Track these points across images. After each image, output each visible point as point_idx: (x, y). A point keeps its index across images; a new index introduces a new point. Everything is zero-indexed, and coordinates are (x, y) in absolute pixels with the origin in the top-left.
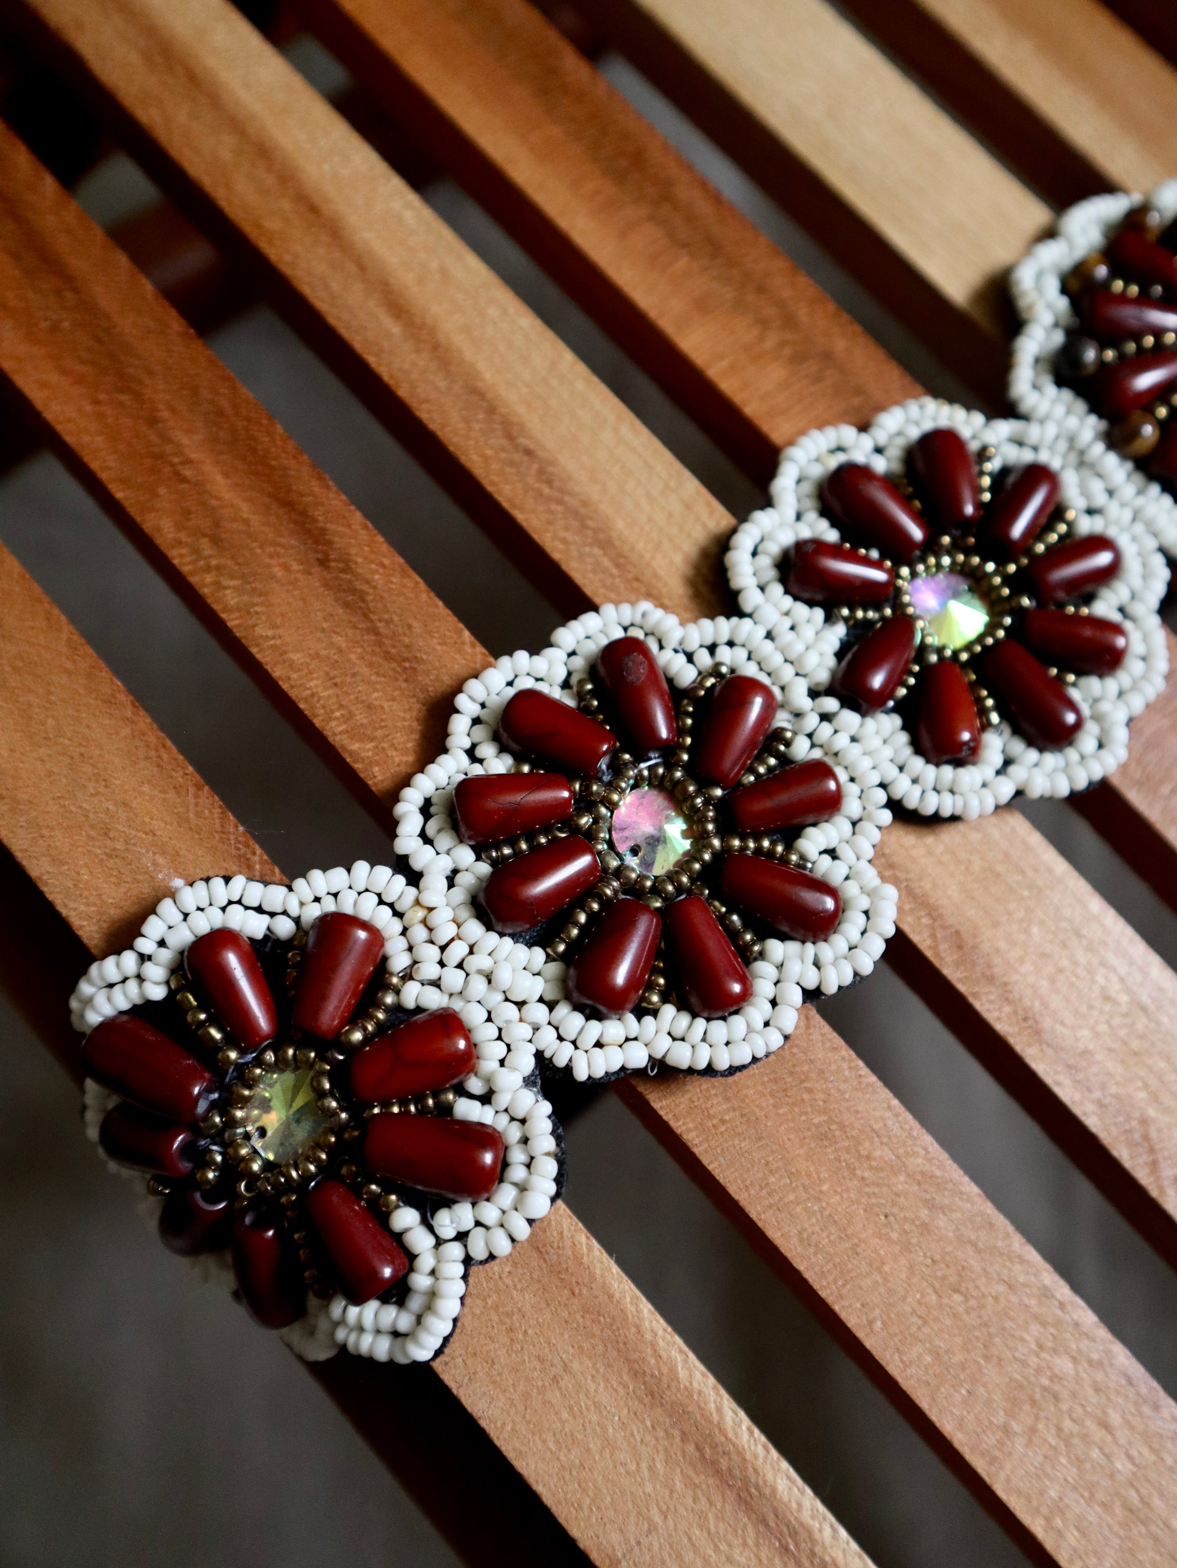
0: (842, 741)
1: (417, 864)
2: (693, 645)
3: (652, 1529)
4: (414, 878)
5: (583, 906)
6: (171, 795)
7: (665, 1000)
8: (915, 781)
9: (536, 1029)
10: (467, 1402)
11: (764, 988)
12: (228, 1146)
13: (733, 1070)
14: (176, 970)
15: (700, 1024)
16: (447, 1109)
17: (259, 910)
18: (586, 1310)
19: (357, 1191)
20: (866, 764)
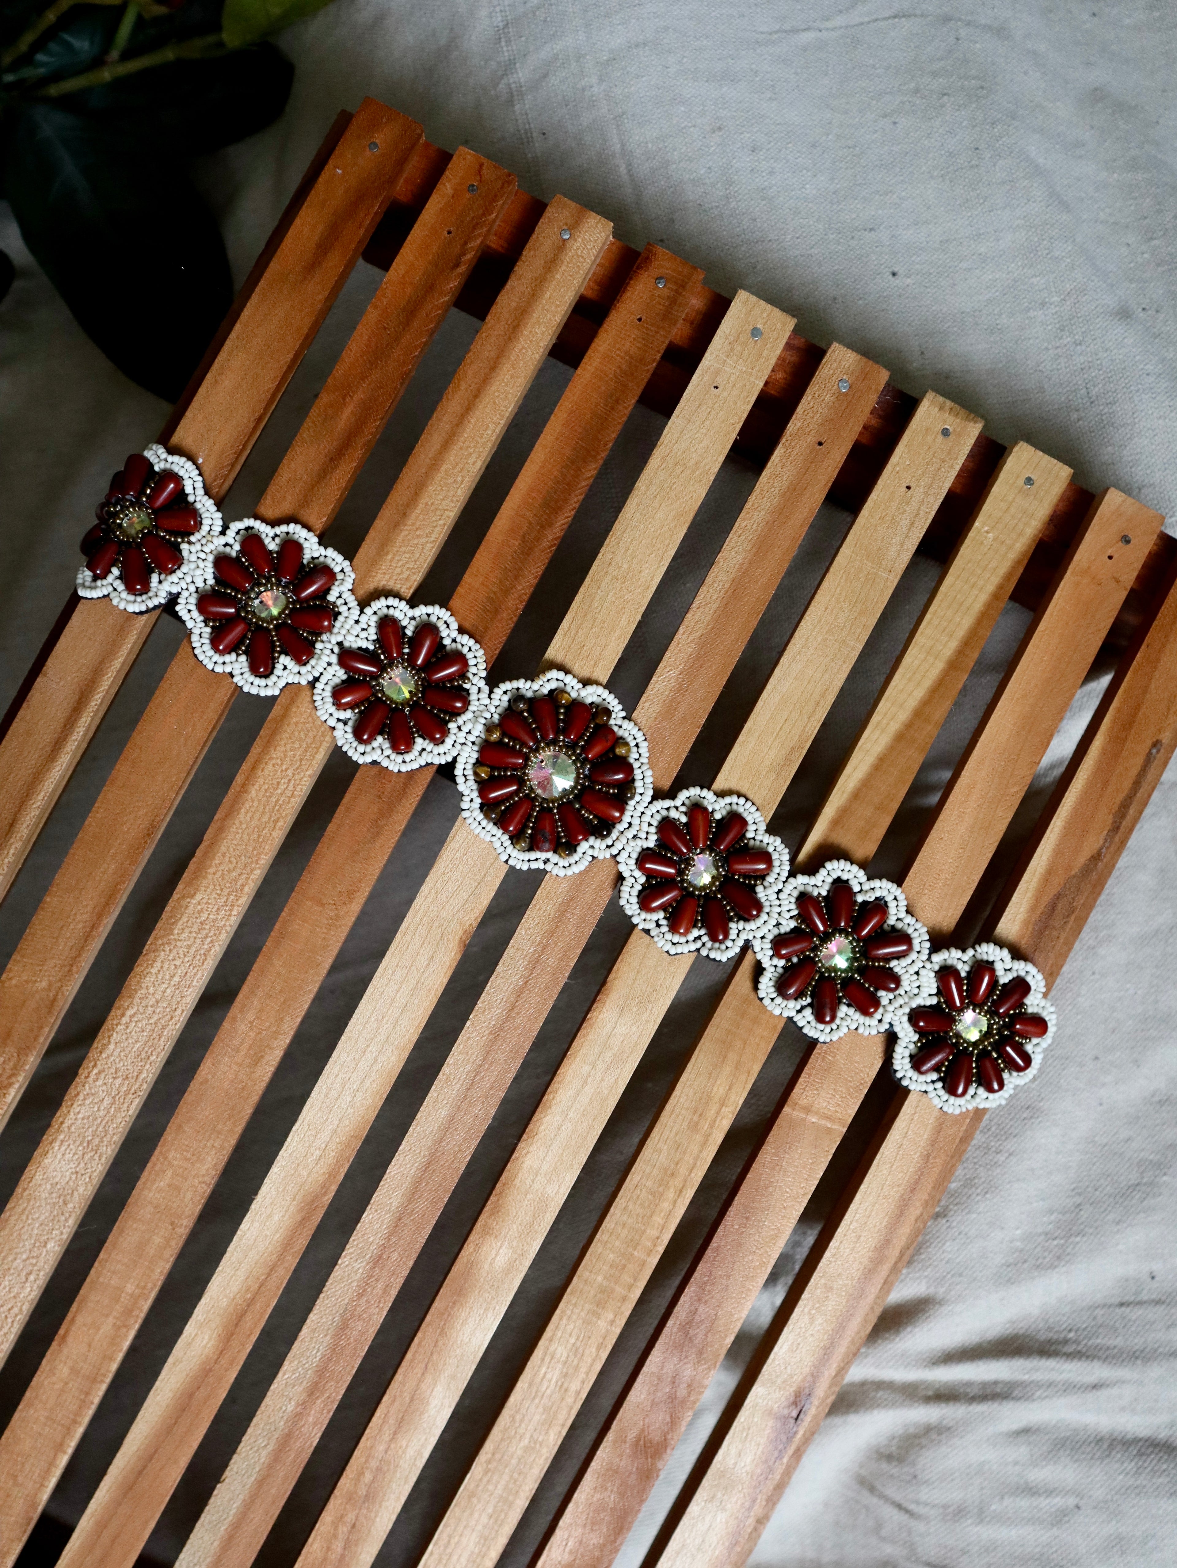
0: (325, 659)
1: (228, 532)
2: (344, 596)
3: (58, 683)
4: (223, 533)
5: (232, 590)
6: (229, 445)
7: (212, 627)
8: (323, 690)
9: (187, 589)
10: (74, 614)
11: (228, 658)
12: (122, 511)
13: (196, 656)
14: (164, 471)
15: (207, 641)
16: (153, 572)
17: (194, 488)
18: (114, 640)
19: (119, 554)
20: (321, 670)
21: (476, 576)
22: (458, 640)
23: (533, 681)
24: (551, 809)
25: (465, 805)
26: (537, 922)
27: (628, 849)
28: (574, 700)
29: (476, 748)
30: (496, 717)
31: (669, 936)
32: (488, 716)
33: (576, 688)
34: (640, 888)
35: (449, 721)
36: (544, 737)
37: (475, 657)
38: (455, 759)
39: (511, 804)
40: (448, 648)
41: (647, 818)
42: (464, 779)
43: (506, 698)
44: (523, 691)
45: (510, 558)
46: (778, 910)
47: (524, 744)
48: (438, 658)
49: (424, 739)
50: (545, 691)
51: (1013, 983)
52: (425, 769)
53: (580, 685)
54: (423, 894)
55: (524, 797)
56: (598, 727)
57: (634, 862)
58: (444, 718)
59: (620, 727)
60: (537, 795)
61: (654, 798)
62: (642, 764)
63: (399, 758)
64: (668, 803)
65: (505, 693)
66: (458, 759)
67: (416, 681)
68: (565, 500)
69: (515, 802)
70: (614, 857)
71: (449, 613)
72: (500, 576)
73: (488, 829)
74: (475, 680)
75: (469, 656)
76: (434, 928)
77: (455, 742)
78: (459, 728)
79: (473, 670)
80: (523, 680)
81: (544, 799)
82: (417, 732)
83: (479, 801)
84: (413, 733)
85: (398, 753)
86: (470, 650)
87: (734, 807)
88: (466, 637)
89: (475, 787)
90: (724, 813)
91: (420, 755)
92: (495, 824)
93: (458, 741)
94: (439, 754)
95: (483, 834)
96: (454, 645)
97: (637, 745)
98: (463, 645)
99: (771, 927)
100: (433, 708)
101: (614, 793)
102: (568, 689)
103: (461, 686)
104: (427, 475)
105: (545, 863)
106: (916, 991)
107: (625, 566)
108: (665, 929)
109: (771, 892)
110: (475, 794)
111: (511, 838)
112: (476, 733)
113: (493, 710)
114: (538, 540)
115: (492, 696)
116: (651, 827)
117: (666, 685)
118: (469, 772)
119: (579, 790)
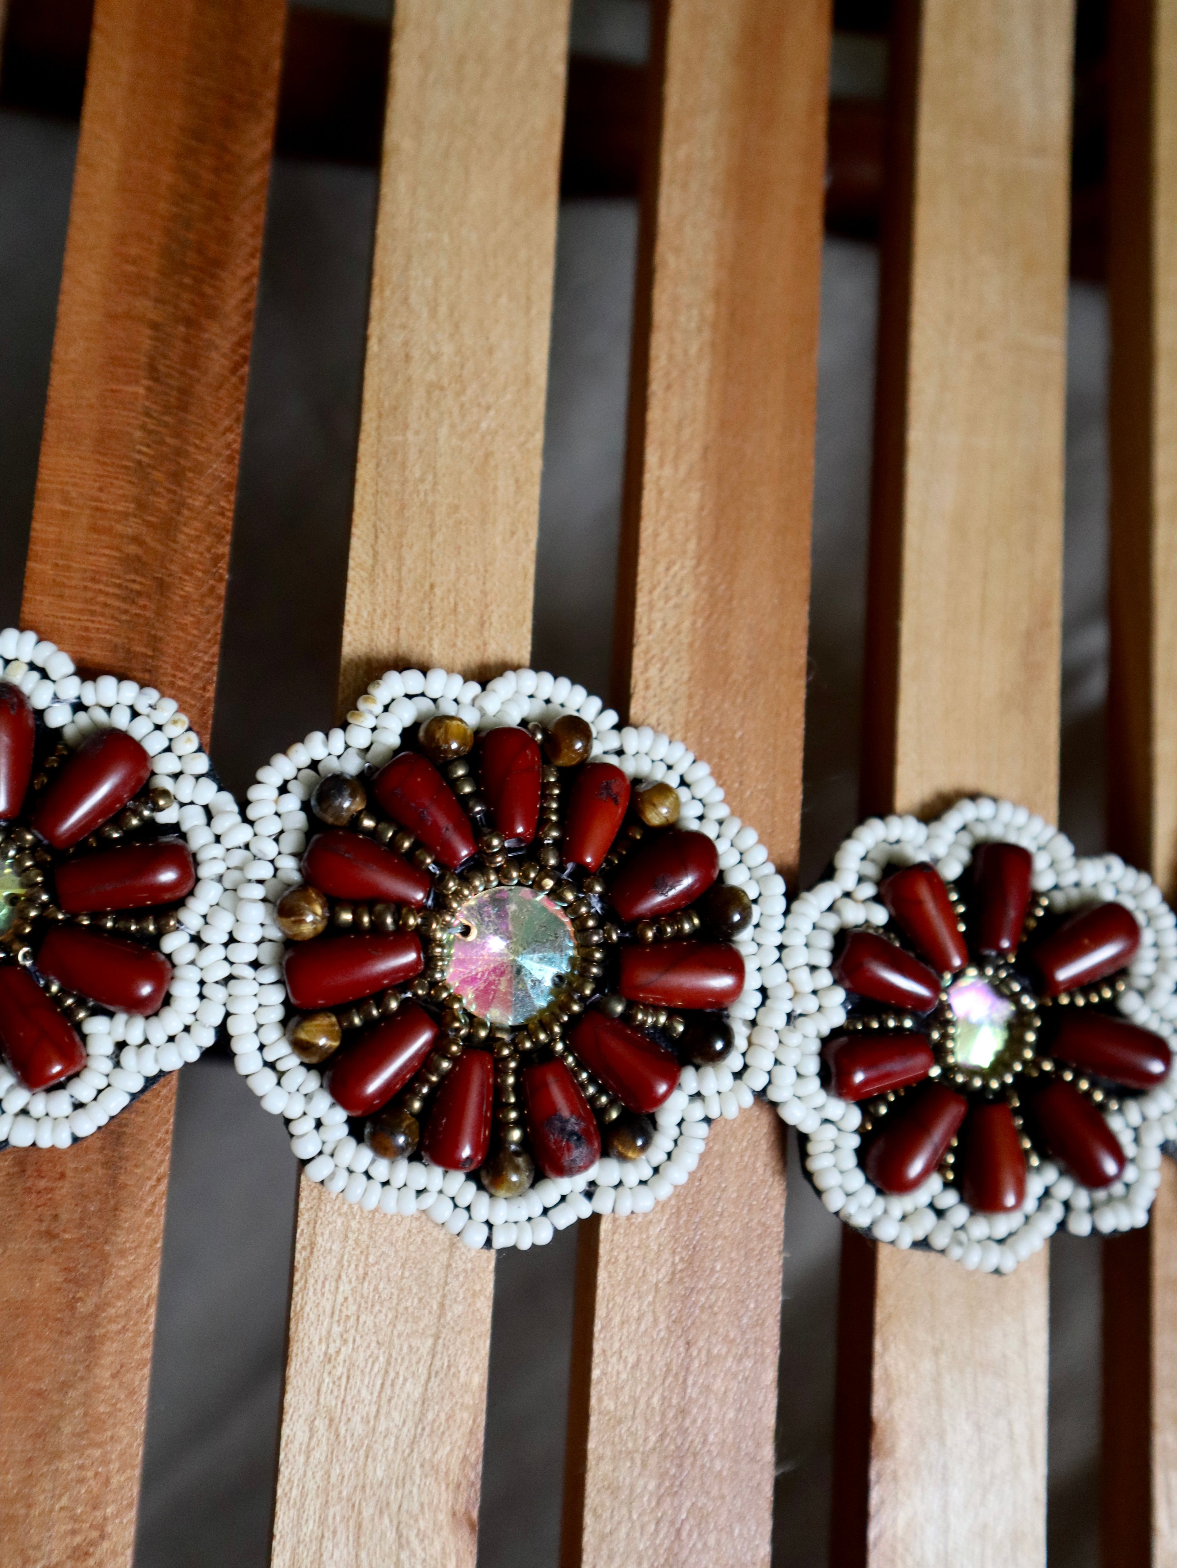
21: (65, 514)
22: (87, 701)
23: (344, 726)
24: (547, 1049)
25: (305, 1148)
26: (631, 1360)
27: (791, 1058)
28: (477, 732)
29: (269, 975)
30: (289, 866)
31: (980, 1228)
32: (265, 871)
33: (466, 699)
34: (855, 1141)
35: (161, 933)
36: (446, 861)
37: (158, 727)
38: (223, 1034)
39: (434, 1088)
40: (69, 732)
41: (798, 957)
42: (272, 1077)
43: (292, 803)
44: (332, 765)
45: (138, 434)
47: (401, 906)
48: (52, 773)
49: (111, 1015)
50: (392, 739)
52: (148, 1095)
53: (474, 688)
54: (294, 1447)
55: (464, 1050)
56: (567, 776)
57: (816, 1083)
58: (142, 931)
59: (620, 752)
60: (494, 1028)
61: (791, 896)
62: (721, 823)
63: (61, 1103)
64: (826, 893)
65: (283, 789)
66: (233, 1028)
67: (17, 863)
68: (224, 238)
69: (445, 1076)
70: (760, 1095)
71: (31, 637)
72: (133, 491)
73: (398, 1180)
74: (184, 790)
75: (139, 730)
76: (367, 1524)
77: (202, 983)
78: (197, 940)
79: (165, 765)
80: (317, 737)
81: (514, 1029)
82: (81, 1003)
83: (340, 1115)
84: (70, 1012)
85: (49, 1091)
86: (135, 714)
87: (981, 831)
88: (108, 683)
89: (312, 1082)
90: (964, 856)
91: (117, 1064)
92: (412, 1158)
93: (210, 978)
94: (171, 1039)
95: (391, 1201)
96: (82, 718)
97: (684, 782)
98: (108, 710)
100: (97, 916)
101: (695, 931)
102: (449, 708)
103: (152, 821)
105: (589, 1195)
107: (448, 349)
108: (960, 1215)
109: (1163, 997)
110: (323, 1104)
111: (472, 1176)
112: (250, 934)
113: (271, 849)
114: (192, 360)
115: (251, 813)
116: (818, 973)
117: (676, 606)
118: (280, 1050)
119: (600, 963)
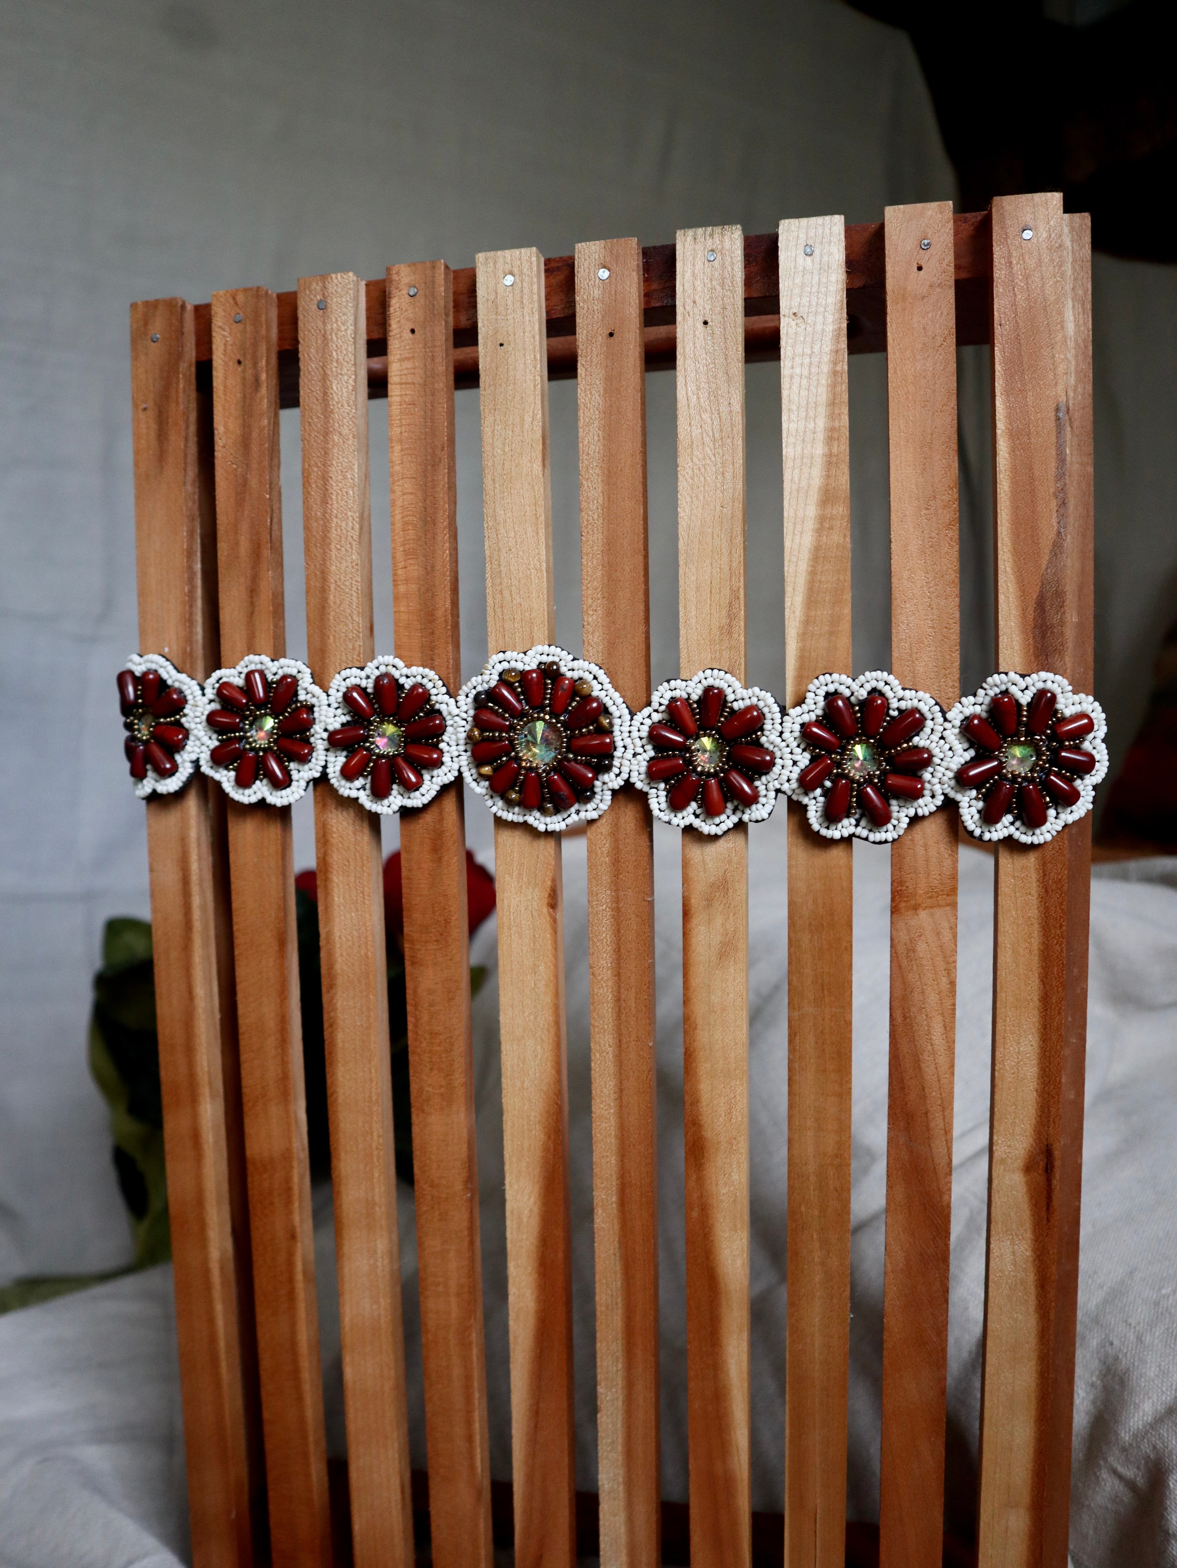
0: (322, 748)
1: (206, 692)
2: (310, 690)
4: (203, 694)
6: (179, 626)
7: (233, 771)
8: (334, 773)
9: (201, 752)
11: (255, 788)
13: (233, 800)
14: (144, 671)
15: (235, 783)
16: (174, 752)
17: (168, 673)
20: (324, 758)
22: (410, 674)
23: (481, 674)
25: (489, 803)
27: (635, 768)
28: (523, 671)
29: (469, 754)
30: (470, 720)
31: (710, 820)
32: (464, 723)
33: (519, 660)
34: (664, 794)
35: (438, 743)
37: (430, 680)
38: (459, 771)
40: (405, 685)
41: (635, 734)
43: (470, 700)
44: (480, 687)
46: (788, 750)
47: (502, 730)
48: (403, 698)
49: (429, 769)
50: (496, 677)
51: (1034, 701)
53: (521, 656)
55: (527, 771)
56: (554, 681)
57: (646, 776)
58: (433, 743)
59: (573, 670)
61: (632, 713)
62: (607, 691)
63: (418, 794)
64: (646, 711)
65: (467, 696)
66: (462, 769)
69: (523, 780)
70: (627, 780)
71: (392, 657)
73: (517, 812)
74: (440, 699)
75: (425, 682)
77: (451, 757)
78: (448, 745)
79: (434, 692)
80: (475, 678)
82: (420, 767)
85: (414, 791)
86: (423, 677)
87: (705, 682)
88: (415, 668)
89: (487, 785)
90: (699, 692)
91: (432, 782)
92: (520, 805)
93: (453, 755)
94: (446, 774)
95: (516, 818)
96: (408, 680)
97: (595, 678)
98: (416, 676)
99: (790, 768)
102: (513, 664)
103: (432, 709)
104: (324, 560)
105: (577, 815)
106: (950, 753)
108: (704, 816)
109: (774, 737)
110: (491, 791)
111: (539, 810)
112: (462, 742)
113: (465, 715)
115: (459, 704)
116: (643, 740)
118: (476, 776)
119: (566, 742)
